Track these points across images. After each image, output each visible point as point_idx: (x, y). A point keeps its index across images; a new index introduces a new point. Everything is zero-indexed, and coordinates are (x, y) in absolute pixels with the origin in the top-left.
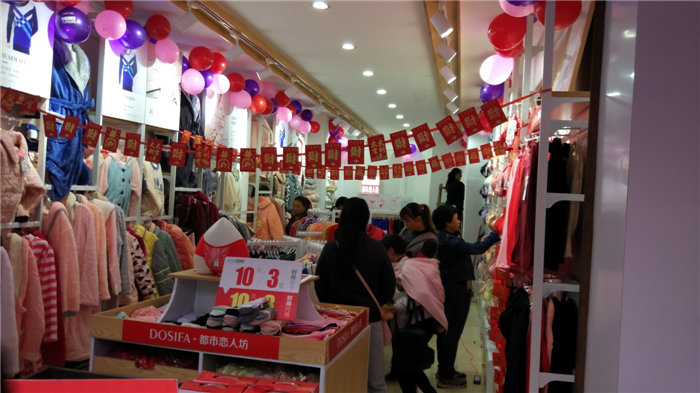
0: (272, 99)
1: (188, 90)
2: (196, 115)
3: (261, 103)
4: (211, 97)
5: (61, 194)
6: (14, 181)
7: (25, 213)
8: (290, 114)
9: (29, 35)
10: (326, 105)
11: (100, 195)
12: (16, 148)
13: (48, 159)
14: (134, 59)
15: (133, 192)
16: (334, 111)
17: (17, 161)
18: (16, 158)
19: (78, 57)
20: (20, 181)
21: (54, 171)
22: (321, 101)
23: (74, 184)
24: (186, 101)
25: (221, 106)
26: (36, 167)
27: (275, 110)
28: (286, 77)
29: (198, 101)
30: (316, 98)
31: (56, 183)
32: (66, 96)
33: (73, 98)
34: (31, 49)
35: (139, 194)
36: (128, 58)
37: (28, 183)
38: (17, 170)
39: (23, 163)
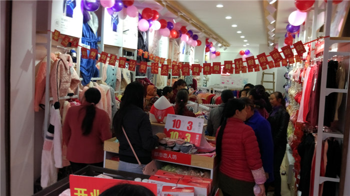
0: (179, 31)
1: (141, 29)
2: (145, 41)
3: (174, 33)
4: (151, 32)
5: (87, 82)
6: (67, 78)
7: (72, 91)
8: (187, 37)
9: (72, 9)
10: (205, 32)
11: (103, 82)
12: (68, 62)
13: (81, 66)
14: (117, 16)
15: (117, 80)
16: (209, 35)
17: (68, 68)
18: (68, 67)
19: (93, 17)
20: (70, 77)
21: (83, 72)
22: (203, 31)
23: (92, 77)
24: (140, 35)
25: (156, 36)
26: (76, 70)
27: (181, 36)
28: (187, 20)
29: (146, 34)
30: (200, 29)
31: (85, 77)
32: (88, 36)
33: (91, 37)
34: (73, 15)
35: (120, 80)
36: (115, 16)
37: (73, 78)
38: (68, 73)
39: (71, 69)
